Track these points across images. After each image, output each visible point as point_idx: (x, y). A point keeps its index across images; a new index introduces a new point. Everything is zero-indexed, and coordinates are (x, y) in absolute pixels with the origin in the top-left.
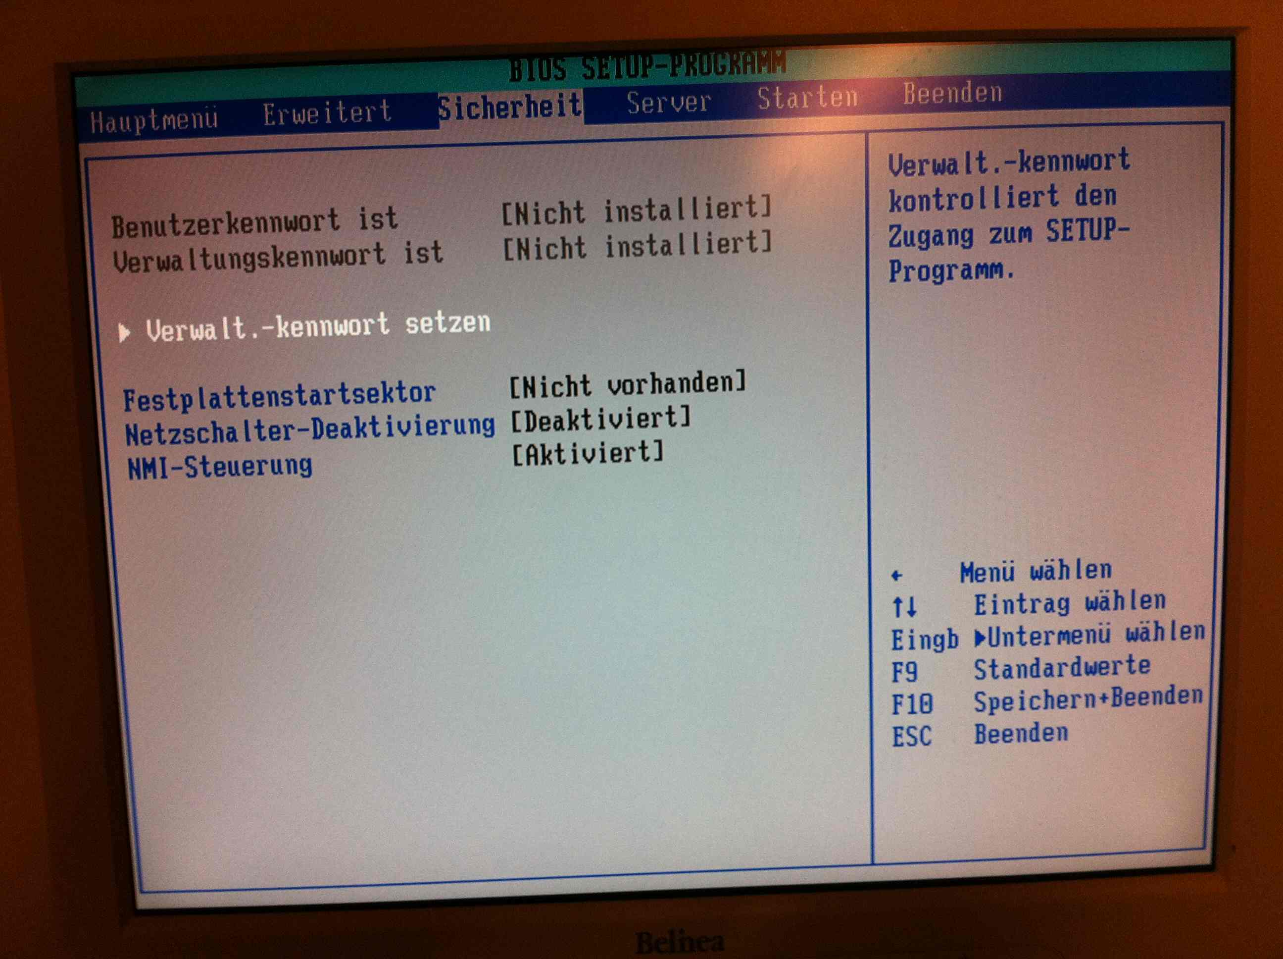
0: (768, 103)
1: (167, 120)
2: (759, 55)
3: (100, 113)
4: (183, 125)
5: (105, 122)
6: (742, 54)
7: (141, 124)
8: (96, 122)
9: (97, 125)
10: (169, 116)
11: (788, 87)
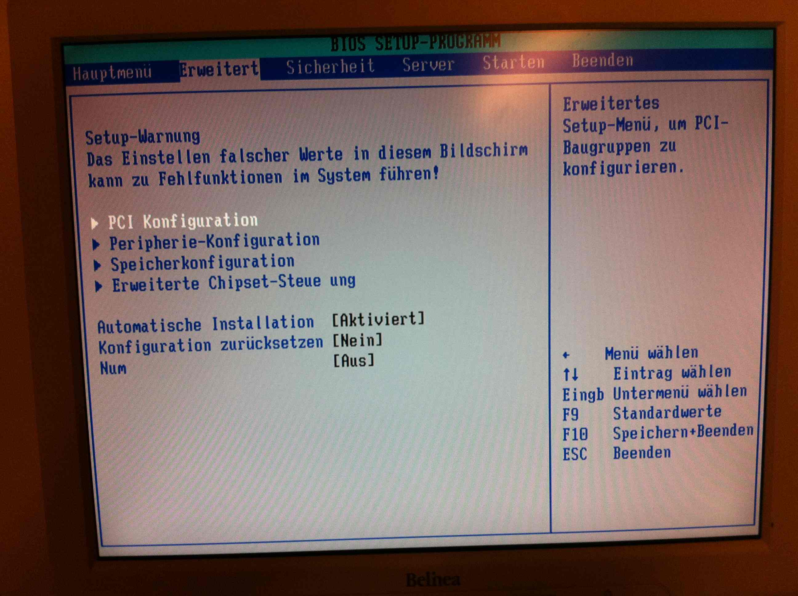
0: (489, 65)
1: (120, 73)
2: (484, 37)
3: (79, 68)
4: (130, 75)
5: (82, 73)
6: (474, 35)
7: (104, 75)
8: (76, 73)
9: (77, 75)
10: (121, 70)
11: (502, 56)
